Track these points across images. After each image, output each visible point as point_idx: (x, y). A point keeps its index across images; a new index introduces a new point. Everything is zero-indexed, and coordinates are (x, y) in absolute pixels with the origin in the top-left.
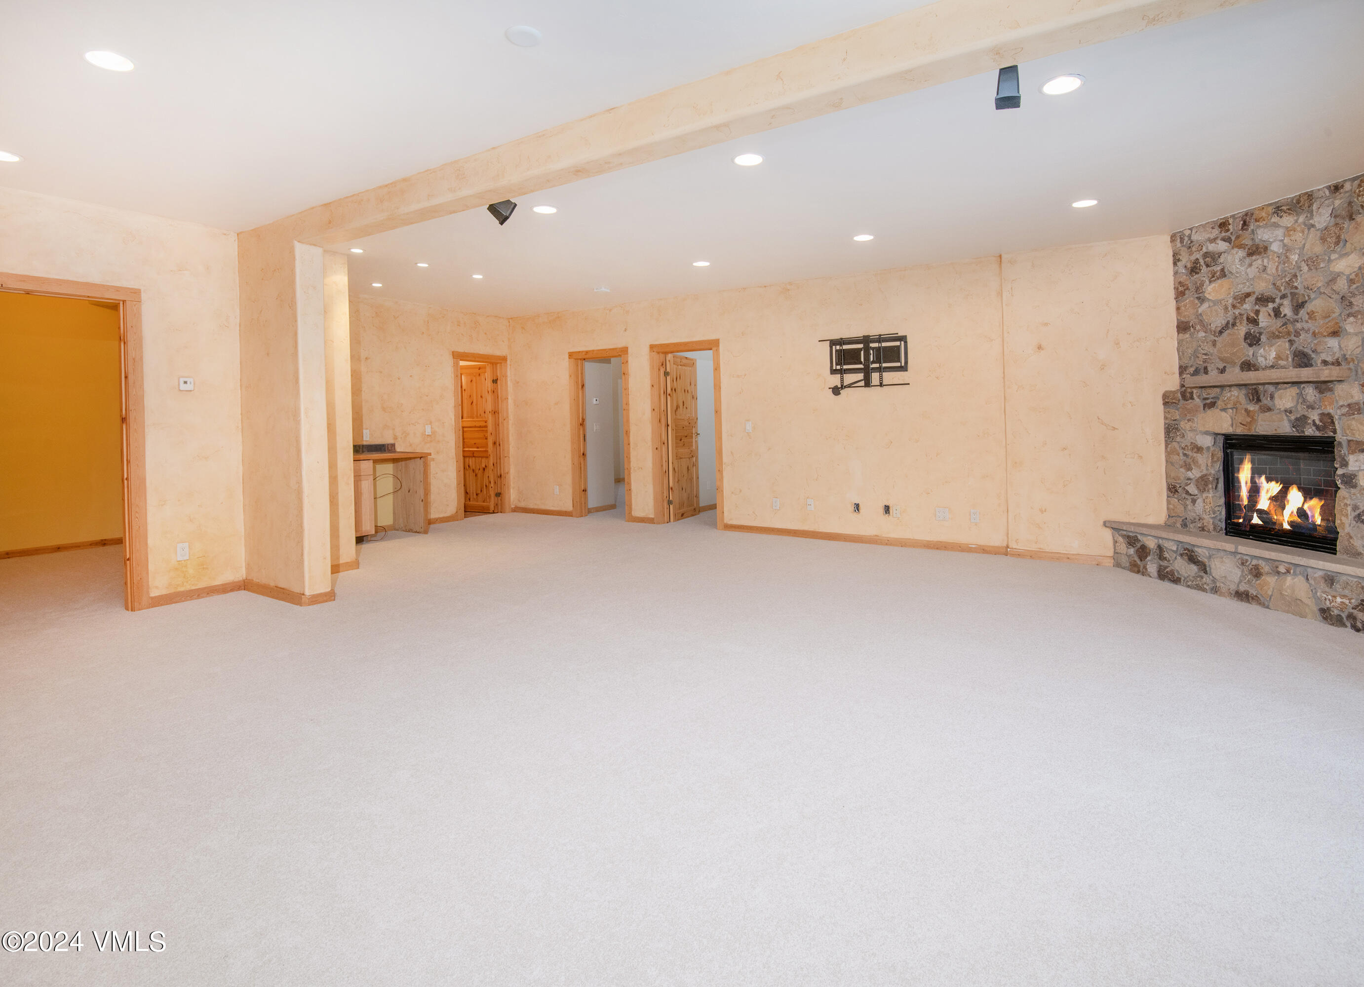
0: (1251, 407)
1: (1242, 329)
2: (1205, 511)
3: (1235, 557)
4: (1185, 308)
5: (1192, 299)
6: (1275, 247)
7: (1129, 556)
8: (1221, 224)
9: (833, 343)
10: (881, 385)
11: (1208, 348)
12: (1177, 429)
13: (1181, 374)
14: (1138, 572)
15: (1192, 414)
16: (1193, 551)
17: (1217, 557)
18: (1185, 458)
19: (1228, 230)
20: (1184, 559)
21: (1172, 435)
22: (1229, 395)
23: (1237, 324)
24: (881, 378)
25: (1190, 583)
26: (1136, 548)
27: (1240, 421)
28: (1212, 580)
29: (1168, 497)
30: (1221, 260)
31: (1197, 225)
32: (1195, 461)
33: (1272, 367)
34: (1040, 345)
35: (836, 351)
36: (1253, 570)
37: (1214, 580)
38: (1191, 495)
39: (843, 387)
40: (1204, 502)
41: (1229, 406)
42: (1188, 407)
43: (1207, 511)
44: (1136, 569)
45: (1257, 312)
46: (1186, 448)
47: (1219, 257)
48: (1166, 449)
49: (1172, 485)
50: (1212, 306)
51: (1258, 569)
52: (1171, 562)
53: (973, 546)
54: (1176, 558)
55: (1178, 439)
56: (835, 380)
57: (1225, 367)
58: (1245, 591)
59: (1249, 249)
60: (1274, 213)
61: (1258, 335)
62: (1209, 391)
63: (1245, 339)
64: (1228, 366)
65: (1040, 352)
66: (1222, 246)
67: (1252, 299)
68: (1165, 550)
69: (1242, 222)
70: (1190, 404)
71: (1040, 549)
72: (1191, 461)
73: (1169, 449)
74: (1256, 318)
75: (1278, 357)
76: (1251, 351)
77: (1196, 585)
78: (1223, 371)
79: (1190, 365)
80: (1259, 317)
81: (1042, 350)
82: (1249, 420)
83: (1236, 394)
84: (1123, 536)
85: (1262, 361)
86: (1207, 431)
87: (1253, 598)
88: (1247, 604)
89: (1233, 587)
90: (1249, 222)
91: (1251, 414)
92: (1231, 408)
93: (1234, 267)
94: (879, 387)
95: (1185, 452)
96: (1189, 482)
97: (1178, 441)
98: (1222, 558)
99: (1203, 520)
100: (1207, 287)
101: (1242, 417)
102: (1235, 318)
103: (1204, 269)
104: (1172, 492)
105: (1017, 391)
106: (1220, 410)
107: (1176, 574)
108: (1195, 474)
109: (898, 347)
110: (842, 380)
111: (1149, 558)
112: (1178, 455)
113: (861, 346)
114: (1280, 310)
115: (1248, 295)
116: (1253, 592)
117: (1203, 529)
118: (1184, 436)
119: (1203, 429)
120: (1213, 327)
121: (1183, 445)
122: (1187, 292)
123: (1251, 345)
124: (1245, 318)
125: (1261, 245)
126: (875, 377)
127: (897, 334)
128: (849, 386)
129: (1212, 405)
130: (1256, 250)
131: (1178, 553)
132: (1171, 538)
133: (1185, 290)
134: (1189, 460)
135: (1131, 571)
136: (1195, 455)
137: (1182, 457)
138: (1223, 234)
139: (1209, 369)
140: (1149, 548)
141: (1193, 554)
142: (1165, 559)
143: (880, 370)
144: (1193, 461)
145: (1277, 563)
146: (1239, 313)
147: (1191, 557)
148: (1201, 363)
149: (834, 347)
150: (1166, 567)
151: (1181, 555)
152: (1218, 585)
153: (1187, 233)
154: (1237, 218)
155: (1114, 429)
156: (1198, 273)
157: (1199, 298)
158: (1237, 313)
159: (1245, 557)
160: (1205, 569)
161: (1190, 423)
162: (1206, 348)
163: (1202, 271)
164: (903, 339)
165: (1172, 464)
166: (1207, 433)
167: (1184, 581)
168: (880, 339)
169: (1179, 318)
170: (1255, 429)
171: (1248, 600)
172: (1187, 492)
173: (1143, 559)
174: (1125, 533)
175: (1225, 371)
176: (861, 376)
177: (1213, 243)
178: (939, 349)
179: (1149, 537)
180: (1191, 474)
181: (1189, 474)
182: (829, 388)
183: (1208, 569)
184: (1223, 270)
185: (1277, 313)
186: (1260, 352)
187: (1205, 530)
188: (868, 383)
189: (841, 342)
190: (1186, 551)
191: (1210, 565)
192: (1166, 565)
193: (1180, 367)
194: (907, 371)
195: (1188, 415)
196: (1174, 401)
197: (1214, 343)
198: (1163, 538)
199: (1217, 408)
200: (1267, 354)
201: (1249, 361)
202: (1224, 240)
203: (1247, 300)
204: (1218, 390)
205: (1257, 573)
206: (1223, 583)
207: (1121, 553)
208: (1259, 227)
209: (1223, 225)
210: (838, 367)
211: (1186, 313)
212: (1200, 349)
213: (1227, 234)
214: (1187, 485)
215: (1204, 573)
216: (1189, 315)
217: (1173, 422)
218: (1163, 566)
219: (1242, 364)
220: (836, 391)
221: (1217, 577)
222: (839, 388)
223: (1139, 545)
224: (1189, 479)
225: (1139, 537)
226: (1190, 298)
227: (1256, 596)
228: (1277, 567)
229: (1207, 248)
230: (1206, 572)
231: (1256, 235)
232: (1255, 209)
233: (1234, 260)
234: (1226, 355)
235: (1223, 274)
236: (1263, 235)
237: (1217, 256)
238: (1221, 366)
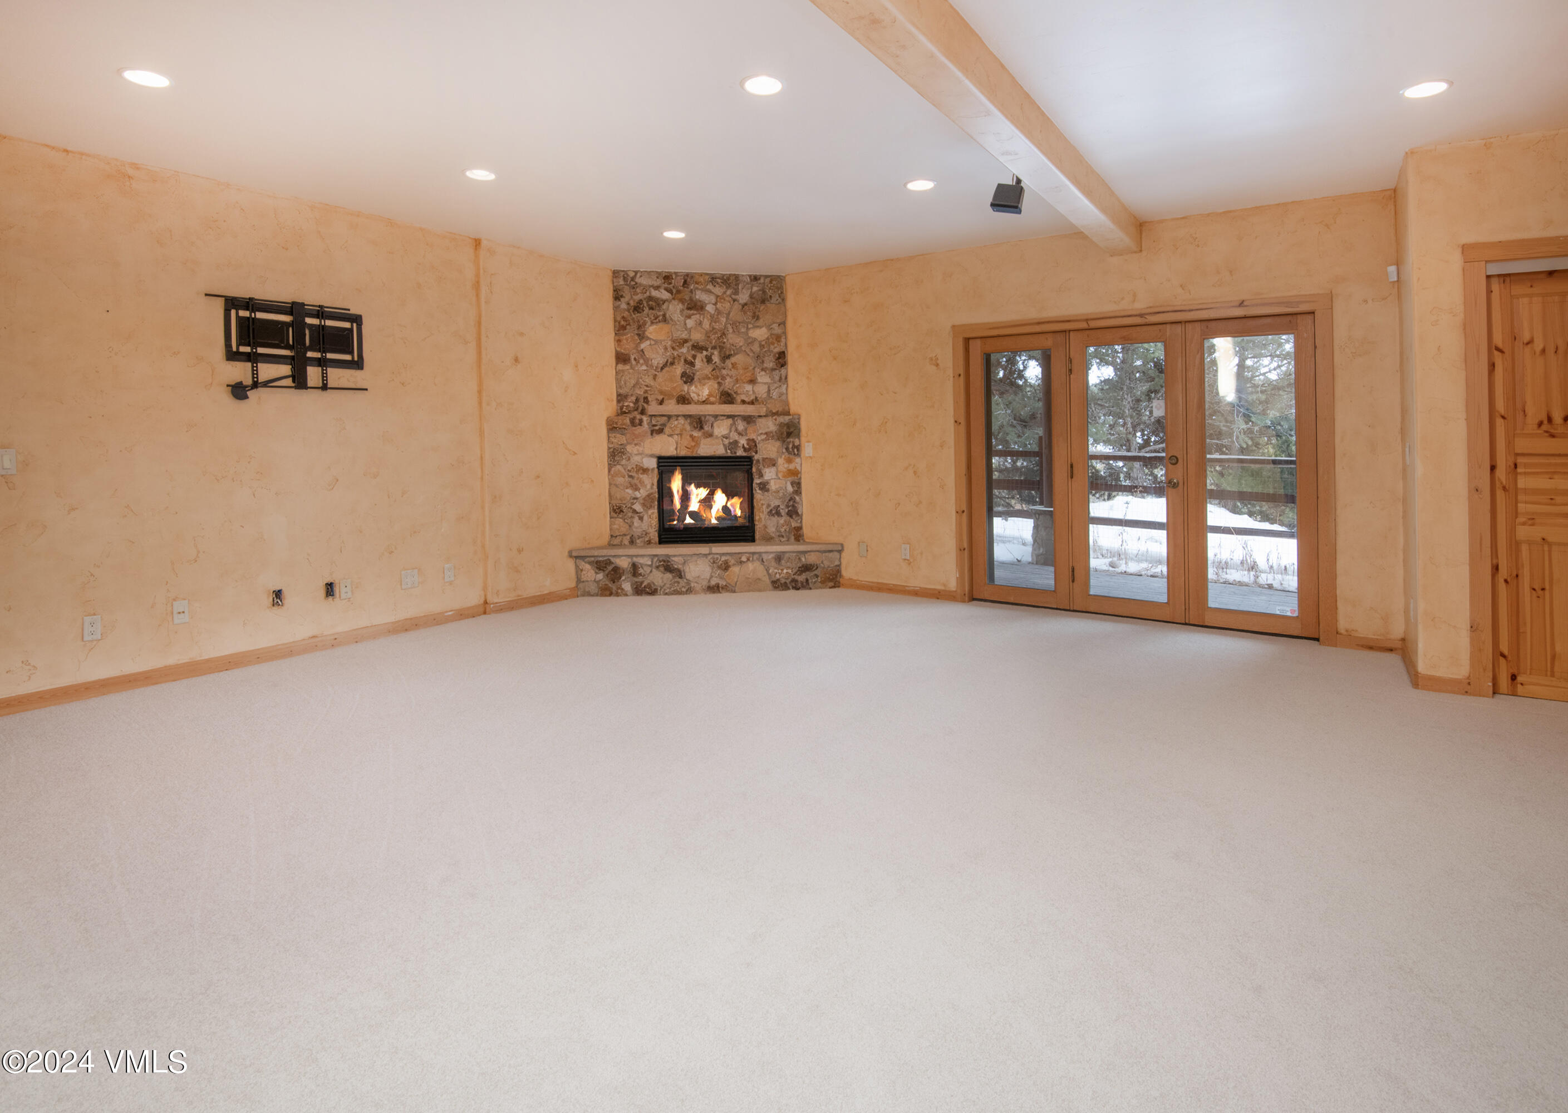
0: (696, 434)
1: (679, 369)
2: (651, 526)
3: (707, 558)
4: (627, 341)
5: (632, 335)
6: (710, 308)
7: (597, 582)
8: (665, 276)
9: (232, 303)
10: (325, 387)
11: (649, 380)
12: (623, 453)
13: (618, 401)
14: (611, 594)
15: (639, 439)
16: (668, 561)
17: (691, 562)
18: (630, 479)
19: (671, 283)
20: (660, 571)
21: (618, 459)
22: (676, 423)
23: (676, 364)
24: (324, 377)
25: (667, 591)
26: (607, 572)
27: (686, 445)
28: (686, 583)
29: (611, 518)
30: (664, 307)
31: (641, 270)
32: (641, 482)
33: (704, 402)
34: (517, 357)
35: (239, 319)
36: (723, 565)
37: (688, 582)
38: (637, 513)
39: (255, 385)
40: (650, 518)
41: (677, 432)
42: (636, 432)
43: (653, 525)
44: (608, 593)
45: (694, 357)
46: (632, 470)
47: (663, 304)
48: (609, 472)
49: (617, 506)
50: (653, 345)
51: (727, 563)
52: (646, 576)
53: (450, 613)
54: (651, 572)
55: (624, 462)
56: (240, 372)
57: (663, 399)
58: (716, 584)
59: (688, 304)
60: (711, 281)
61: (692, 375)
62: (658, 419)
63: (682, 376)
64: (666, 398)
65: (517, 365)
66: (665, 295)
67: (689, 344)
68: (640, 566)
69: (683, 280)
70: (638, 430)
71: (519, 596)
72: (638, 481)
73: (612, 472)
74: (693, 361)
75: (710, 395)
76: (686, 387)
77: (674, 591)
78: (661, 403)
79: (630, 394)
80: (696, 361)
81: (519, 363)
82: (693, 444)
83: (683, 423)
84: (590, 563)
85: (694, 397)
86: (653, 454)
87: (722, 588)
88: (719, 594)
89: (705, 583)
90: (689, 282)
91: (695, 439)
92: (677, 435)
93: (676, 315)
94: (320, 391)
95: (630, 474)
96: (635, 501)
97: (622, 464)
98: (696, 561)
99: (649, 534)
100: (648, 328)
101: (686, 441)
102: (674, 358)
103: (646, 310)
104: (616, 513)
105: (496, 409)
106: (668, 436)
107: (653, 586)
108: (642, 493)
109: (351, 330)
110: (255, 373)
111: (623, 578)
112: (624, 477)
113: (286, 318)
114: (711, 358)
115: (686, 341)
116: (722, 583)
117: (649, 542)
118: (629, 459)
119: (650, 453)
120: (655, 363)
121: (629, 468)
122: (628, 327)
123: (685, 383)
124: (682, 360)
125: (699, 304)
126: (313, 373)
127: (349, 310)
128: (266, 384)
129: (661, 431)
130: (695, 307)
131: (654, 565)
132: (646, 553)
133: (627, 325)
134: (635, 481)
135: (602, 595)
136: (641, 476)
137: (627, 479)
138: (666, 285)
139: (650, 399)
140: (622, 568)
141: (669, 564)
142: (640, 575)
143: (322, 363)
144: (640, 481)
145: (740, 555)
146: (677, 355)
147: (667, 567)
148: (642, 393)
149: (233, 312)
150: (642, 583)
151: (657, 567)
152: (692, 585)
153: (632, 274)
154: (678, 276)
155: (575, 454)
156: (640, 313)
157: (638, 335)
158: (675, 354)
159: (716, 556)
160: (681, 574)
161: (637, 447)
162: (647, 380)
163: (644, 312)
164: (357, 319)
165: (616, 486)
166: (652, 456)
167: (661, 590)
168: (321, 313)
169: (618, 349)
170: (697, 451)
171: (719, 591)
172: (635, 511)
173: (616, 581)
174: (593, 559)
175: (663, 402)
176: (285, 370)
177: (656, 290)
178: (405, 343)
179: (622, 558)
180: (638, 493)
181: (637, 494)
182: (228, 386)
183: (683, 574)
184: (664, 315)
185: (709, 360)
186: (692, 389)
187: (652, 543)
188: (300, 381)
189: (250, 304)
190: (662, 563)
191: (684, 570)
192: (640, 580)
193: (619, 395)
194: (362, 369)
195: (635, 440)
196: (624, 427)
197: (655, 377)
198: (637, 556)
199: (665, 434)
200: (702, 391)
201: (685, 395)
202: (666, 289)
203: (685, 345)
204: (665, 418)
205: (726, 567)
206: (696, 582)
207: (587, 581)
208: (697, 288)
209: (667, 277)
210: (244, 349)
211: (627, 346)
212: (640, 380)
213: (669, 286)
214: (633, 504)
215: (680, 578)
216: (628, 346)
217: (620, 447)
218: (639, 582)
219: (678, 397)
220: (239, 391)
221: (691, 579)
222: (246, 387)
223: (610, 568)
224: (636, 498)
225: (612, 560)
226: (630, 334)
227: (726, 586)
228: (740, 558)
229: (650, 293)
230: (681, 577)
231: (694, 294)
232: (696, 273)
233: (675, 310)
234: (667, 389)
235: (665, 320)
236: (700, 296)
237: (661, 302)
238: (660, 398)
